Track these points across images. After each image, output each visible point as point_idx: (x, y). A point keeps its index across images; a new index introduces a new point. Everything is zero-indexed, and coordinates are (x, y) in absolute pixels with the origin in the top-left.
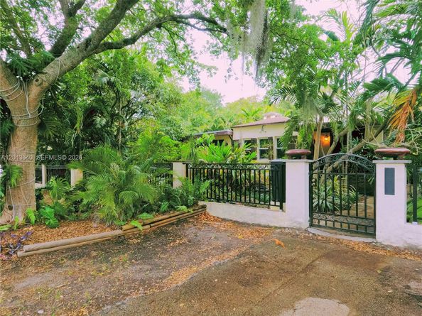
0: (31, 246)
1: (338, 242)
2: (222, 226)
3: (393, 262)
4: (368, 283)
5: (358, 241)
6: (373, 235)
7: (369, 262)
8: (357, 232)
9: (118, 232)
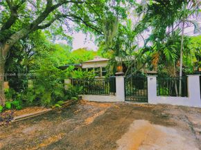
0: (15, 118)
1: (136, 105)
2: (92, 104)
3: (155, 108)
4: (151, 115)
5: (142, 104)
6: (147, 102)
7: (149, 109)
8: (142, 101)
9: (50, 109)
